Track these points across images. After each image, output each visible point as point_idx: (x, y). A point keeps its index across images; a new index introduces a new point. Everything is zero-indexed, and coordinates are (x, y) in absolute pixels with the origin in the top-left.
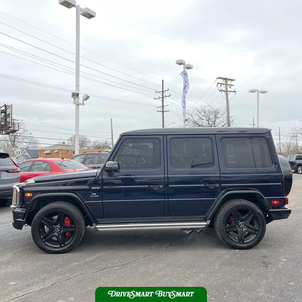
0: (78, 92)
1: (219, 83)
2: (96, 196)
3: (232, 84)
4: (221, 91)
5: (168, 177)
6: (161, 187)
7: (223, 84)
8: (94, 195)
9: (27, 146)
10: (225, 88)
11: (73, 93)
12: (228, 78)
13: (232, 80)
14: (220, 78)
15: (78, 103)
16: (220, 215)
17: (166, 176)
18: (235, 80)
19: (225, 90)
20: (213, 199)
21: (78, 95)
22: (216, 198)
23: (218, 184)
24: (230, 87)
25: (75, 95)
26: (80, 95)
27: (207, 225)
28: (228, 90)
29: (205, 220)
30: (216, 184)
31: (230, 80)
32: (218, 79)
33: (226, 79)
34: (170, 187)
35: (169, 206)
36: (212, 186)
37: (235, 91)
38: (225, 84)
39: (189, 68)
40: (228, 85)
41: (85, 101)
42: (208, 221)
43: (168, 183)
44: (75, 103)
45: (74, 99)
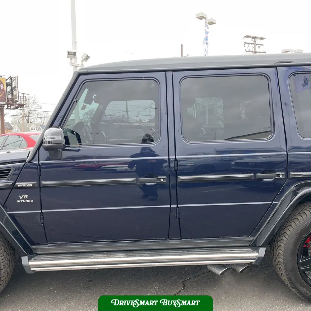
0: (75, 51)
1: (247, 42)
2: (27, 201)
3: (262, 44)
4: (249, 52)
5: (176, 159)
6: (162, 180)
7: (251, 44)
8: (23, 199)
9: (42, 121)
10: (253, 49)
11: (69, 52)
12: (257, 36)
13: (263, 39)
14: (247, 36)
15: (76, 65)
16: (287, 237)
17: (172, 157)
18: (265, 38)
19: (254, 51)
20: (271, 203)
21: (75, 54)
22: (279, 201)
23: (283, 173)
24: (259, 47)
25: (72, 55)
26: (77, 54)
27: (259, 258)
28: (257, 51)
29: (254, 246)
30: (278, 173)
31: (259, 38)
32: (245, 38)
33: (254, 38)
34: (179, 180)
35: (179, 218)
36: (268, 177)
37: (265, 51)
38: (253, 44)
39: (211, 23)
40: (257, 44)
41: (84, 62)
42: (260, 248)
43: (176, 171)
44: (71, 64)
45: (71, 59)
